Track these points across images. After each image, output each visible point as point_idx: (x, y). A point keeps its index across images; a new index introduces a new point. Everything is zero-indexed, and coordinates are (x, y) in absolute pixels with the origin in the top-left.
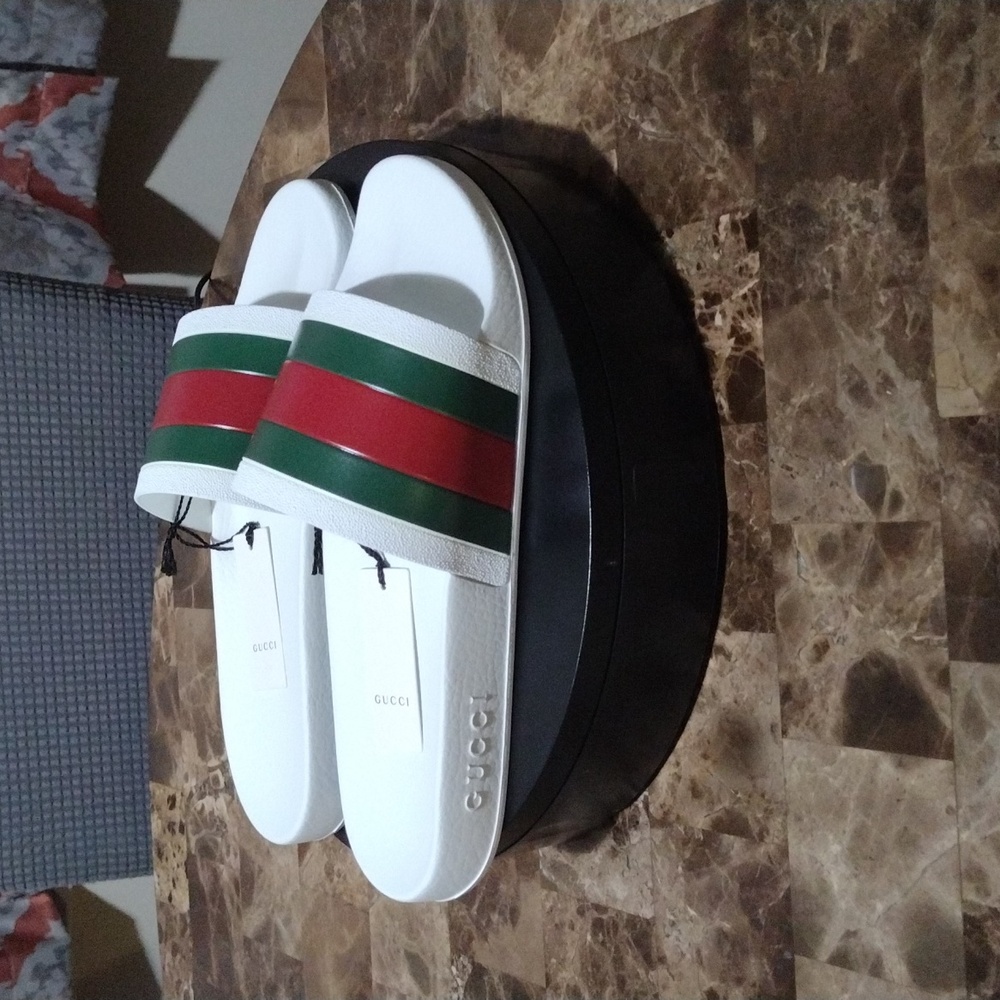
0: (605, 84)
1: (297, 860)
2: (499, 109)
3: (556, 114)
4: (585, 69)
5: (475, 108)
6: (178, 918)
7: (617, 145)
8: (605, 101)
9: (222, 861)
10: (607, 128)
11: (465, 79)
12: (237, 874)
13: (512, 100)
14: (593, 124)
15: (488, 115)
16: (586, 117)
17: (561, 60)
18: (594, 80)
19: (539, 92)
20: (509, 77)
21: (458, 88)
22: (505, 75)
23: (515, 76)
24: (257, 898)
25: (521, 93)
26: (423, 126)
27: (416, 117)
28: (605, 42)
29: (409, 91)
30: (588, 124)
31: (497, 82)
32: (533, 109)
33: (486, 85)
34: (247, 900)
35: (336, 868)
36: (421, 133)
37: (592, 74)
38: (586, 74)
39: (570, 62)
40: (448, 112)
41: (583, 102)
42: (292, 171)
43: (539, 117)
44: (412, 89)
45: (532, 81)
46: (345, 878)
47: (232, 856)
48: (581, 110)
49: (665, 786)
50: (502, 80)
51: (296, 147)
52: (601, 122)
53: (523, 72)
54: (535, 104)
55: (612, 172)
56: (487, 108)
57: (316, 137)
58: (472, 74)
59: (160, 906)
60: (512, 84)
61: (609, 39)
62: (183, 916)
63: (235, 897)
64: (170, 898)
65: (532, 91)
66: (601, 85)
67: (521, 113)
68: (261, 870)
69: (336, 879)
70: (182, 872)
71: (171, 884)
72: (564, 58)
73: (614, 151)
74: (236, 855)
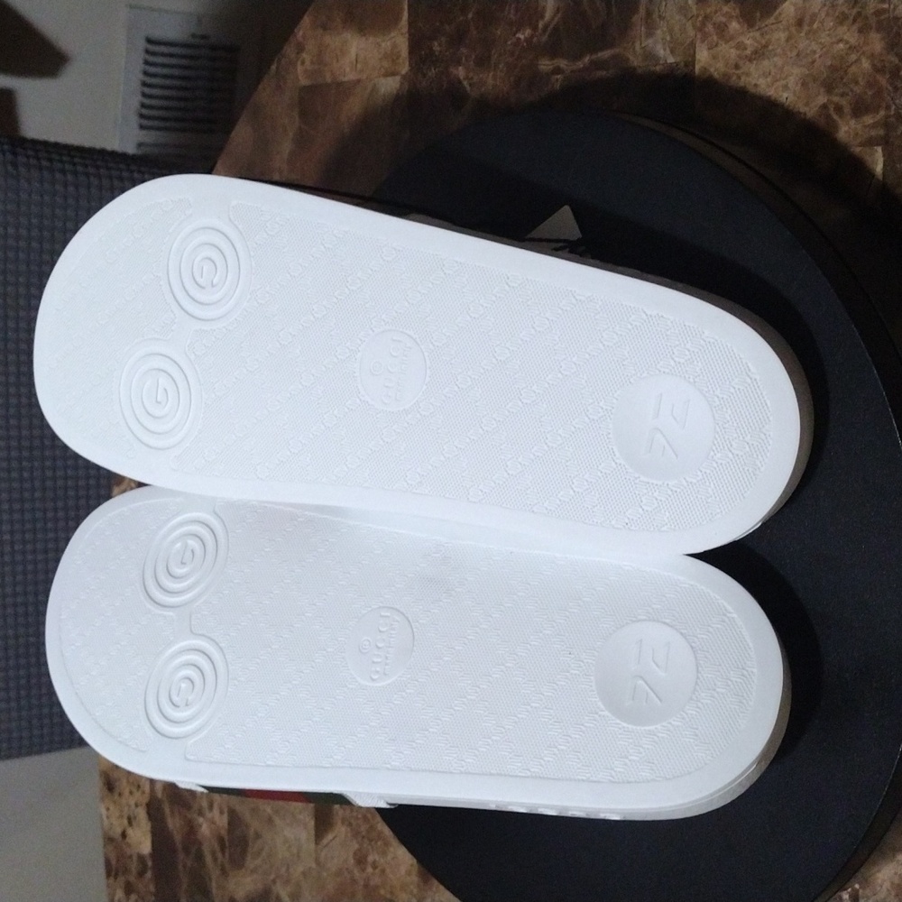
0: (874, 66)
1: (313, 838)
2: (691, 62)
3: (786, 87)
4: (841, 40)
5: (650, 56)
6: (135, 858)
7: (885, 142)
8: (870, 85)
9: (201, 813)
10: (869, 120)
11: (637, 19)
12: (224, 833)
13: (714, 57)
14: (847, 110)
15: (672, 69)
16: (836, 99)
17: (800, 23)
18: (854, 57)
19: (759, 54)
20: (710, 28)
21: (625, 28)
22: (703, 24)
23: (721, 29)
24: (251, 863)
25: (729, 52)
26: (563, 63)
27: (553, 50)
28: (878, 13)
29: (542, 17)
30: (839, 109)
31: (691, 33)
32: (748, 74)
33: (671, 31)
34: (238, 861)
35: (370, 859)
36: (557, 70)
37: (852, 48)
38: (841, 45)
39: (815, 26)
40: (605, 54)
41: (833, 78)
42: (346, 79)
43: (756, 85)
44: (548, 15)
45: (750, 40)
46: (383, 871)
47: (216, 812)
48: (829, 88)
49: (887, 885)
50: (701, 29)
51: (353, 51)
52: (859, 109)
53: (734, 25)
54: (752, 68)
55: (873, 175)
56: (671, 60)
57: (386, 45)
58: (649, 14)
59: (109, 840)
60: (715, 38)
61: (884, 11)
62: (141, 858)
63: (219, 855)
64: (124, 835)
65: (748, 52)
66: (866, 64)
67: (725, 75)
68: (258, 836)
69: (370, 870)
70: (142, 814)
71: (126, 821)
72: (807, 19)
73: (879, 149)
74: (222, 813)
